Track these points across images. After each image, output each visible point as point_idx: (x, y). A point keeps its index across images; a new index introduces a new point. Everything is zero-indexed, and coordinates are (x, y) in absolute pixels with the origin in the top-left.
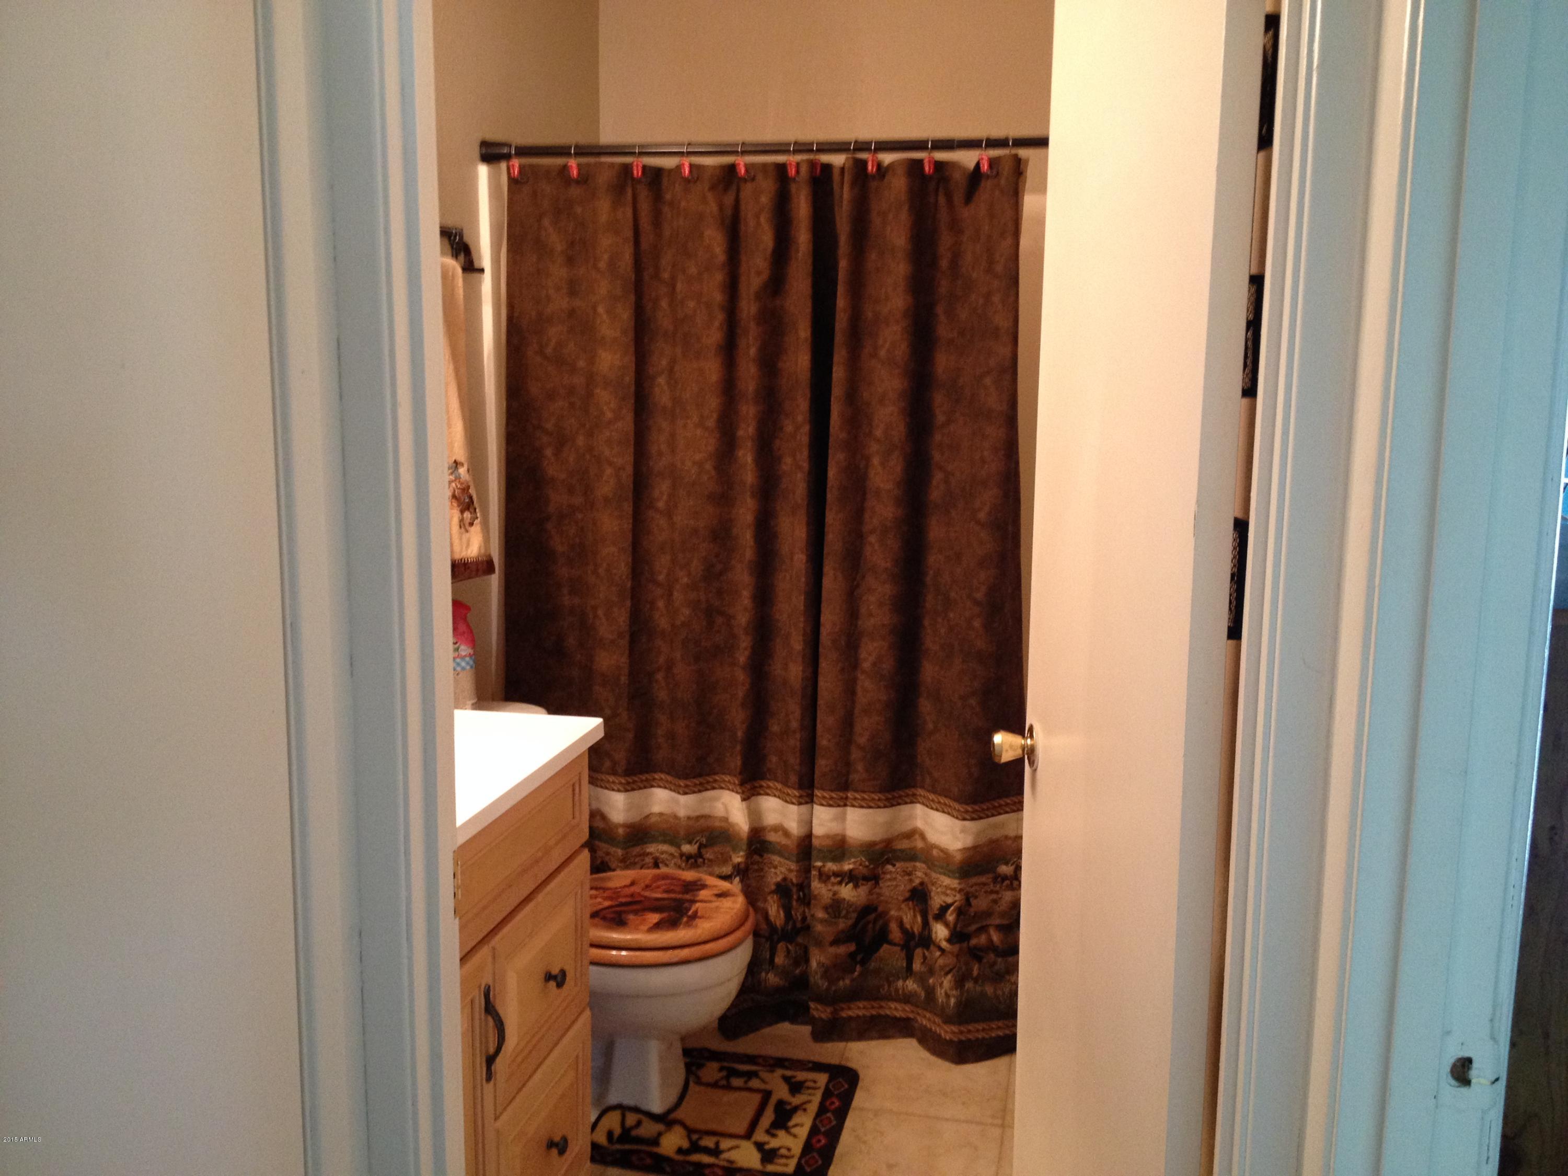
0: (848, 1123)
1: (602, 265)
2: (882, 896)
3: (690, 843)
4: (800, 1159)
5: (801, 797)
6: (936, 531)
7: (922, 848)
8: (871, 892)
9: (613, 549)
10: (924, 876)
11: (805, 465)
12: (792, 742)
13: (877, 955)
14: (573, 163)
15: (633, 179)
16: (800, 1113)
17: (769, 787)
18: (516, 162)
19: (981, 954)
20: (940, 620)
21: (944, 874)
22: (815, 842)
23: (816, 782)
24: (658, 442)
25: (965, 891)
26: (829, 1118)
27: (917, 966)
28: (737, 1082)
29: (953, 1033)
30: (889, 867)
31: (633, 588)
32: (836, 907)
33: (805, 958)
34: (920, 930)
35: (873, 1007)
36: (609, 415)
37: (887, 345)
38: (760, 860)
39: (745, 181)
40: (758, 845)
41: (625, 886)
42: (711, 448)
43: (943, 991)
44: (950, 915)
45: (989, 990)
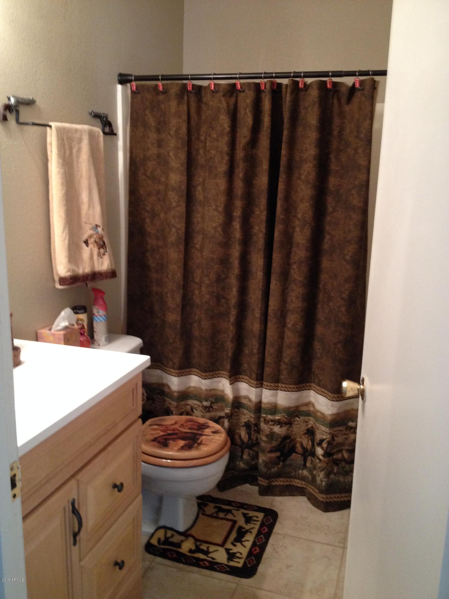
0: (271, 541)
1: (172, 132)
2: (293, 431)
3: (207, 401)
4: (246, 559)
5: (257, 384)
6: (325, 263)
7: (312, 411)
8: (288, 430)
9: (175, 267)
10: (313, 424)
11: (264, 230)
12: (254, 359)
13: (290, 458)
14: (160, 83)
15: (188, 90)
16: (249, 533)
17: (243, 378)
18: (134, 83)
19: (338, 462)
20: (325, 306)
21: (322, 425)
22: (263, 406)
23: (264, 378)
24: (197, 218)
25: (332, 434)
26: (262, 538)
27: (308, 464)
28: (221, 515)
29: (323, 498)
30: (297, 419)
31: (184, 285)
32: (271, 436)
33: (256, 457)
34: (310, 448)
35: (287, 481)
36: (174, 204)
37: (305, 173)
38: (238, 411)
39: (240, 92)
40: (237, 404)
41: (172, 425)
42: (220, 221)
43: (319, 478)
44: (325, 444)
45: (341, 479)
